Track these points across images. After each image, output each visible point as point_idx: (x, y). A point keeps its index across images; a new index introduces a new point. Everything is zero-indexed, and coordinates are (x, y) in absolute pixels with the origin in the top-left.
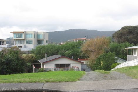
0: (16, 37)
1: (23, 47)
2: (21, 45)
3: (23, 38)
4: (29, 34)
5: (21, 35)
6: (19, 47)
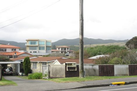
3: (37, 45)
6: (34, 52)
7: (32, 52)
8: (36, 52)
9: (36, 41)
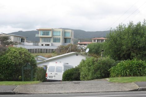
0: (43, 35)
1: (50, 45)
2: (48, 43)
3: (50, 36)
4: (57, 32)
5: (49, 32)
6: (46, 45)
7: (44, 45)
8: (48, 45)
9: (50, 31)
